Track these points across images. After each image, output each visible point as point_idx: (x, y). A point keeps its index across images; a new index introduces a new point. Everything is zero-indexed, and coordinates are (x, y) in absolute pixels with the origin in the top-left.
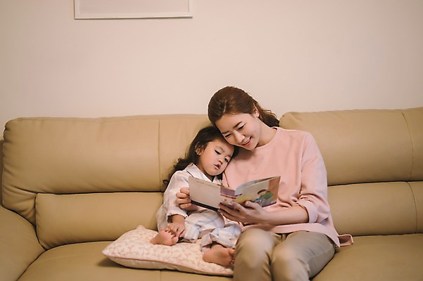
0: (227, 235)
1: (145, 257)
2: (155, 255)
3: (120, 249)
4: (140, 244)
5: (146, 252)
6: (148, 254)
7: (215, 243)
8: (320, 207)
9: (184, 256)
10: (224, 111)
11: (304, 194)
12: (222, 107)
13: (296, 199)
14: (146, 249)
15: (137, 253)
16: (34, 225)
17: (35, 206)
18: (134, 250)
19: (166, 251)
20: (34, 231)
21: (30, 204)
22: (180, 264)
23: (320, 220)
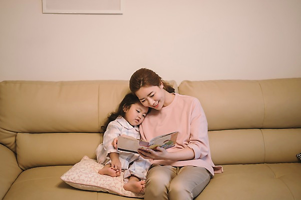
0: (140, 170)
1: (88, 183)
2: (94, 182)
3: (73, 177)
4: (86, 174)
5: (89, 180)
6: (90, 181)
7: (132, 175)
8: (202, 148)
9: (113, 184)
10: (141, 85)
11: (192, 140)
12: (140, 82)
13: (187, 143)
14: (90, 178)
15: (83, 180)
16: (16, 154)
17: (16, 141)
18: (82, 178)
19: (102, 180)
20: (15, 158)
21: (12, 140)
22: (110, 189)
23: (202, 157)
